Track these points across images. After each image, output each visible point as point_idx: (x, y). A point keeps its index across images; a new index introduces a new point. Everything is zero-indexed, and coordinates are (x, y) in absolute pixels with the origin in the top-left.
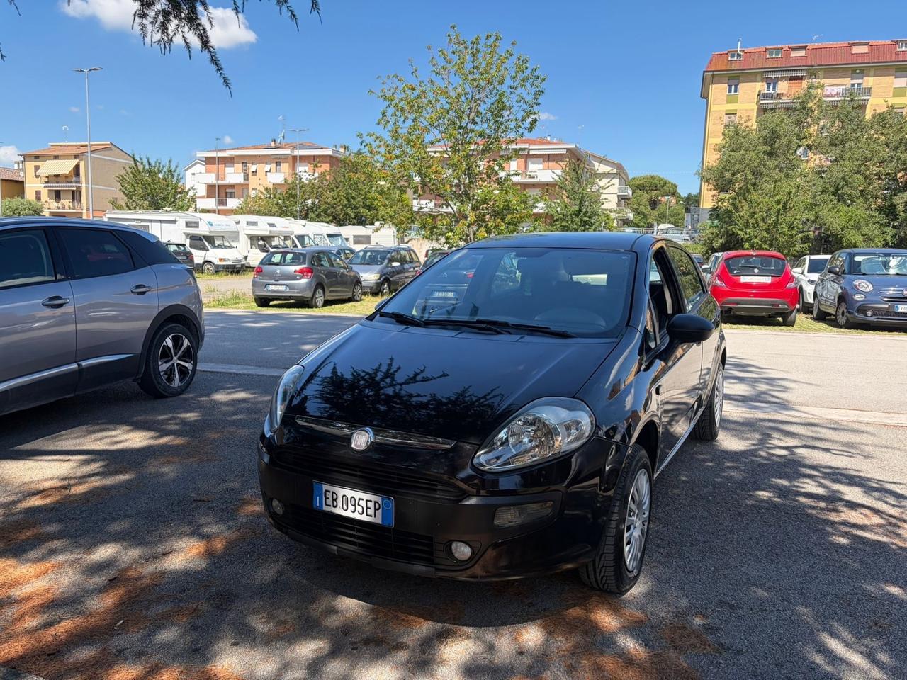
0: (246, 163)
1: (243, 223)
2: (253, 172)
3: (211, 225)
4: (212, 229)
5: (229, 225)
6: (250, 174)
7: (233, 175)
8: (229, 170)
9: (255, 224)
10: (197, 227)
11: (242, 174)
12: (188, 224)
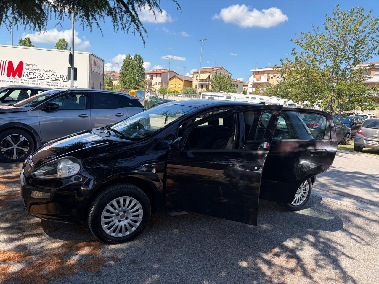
0: (269, 74)
1: (250, 98)
2: (272, 77)
3: (235, 98)
4: (236, 100)
5: (243, 99)
6: (270, 78)
7: (264, 79)
8: (262, 76)
9: (255, 98)
10: (230, 99)
11: (267, 78)
12: (227, 98)
